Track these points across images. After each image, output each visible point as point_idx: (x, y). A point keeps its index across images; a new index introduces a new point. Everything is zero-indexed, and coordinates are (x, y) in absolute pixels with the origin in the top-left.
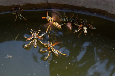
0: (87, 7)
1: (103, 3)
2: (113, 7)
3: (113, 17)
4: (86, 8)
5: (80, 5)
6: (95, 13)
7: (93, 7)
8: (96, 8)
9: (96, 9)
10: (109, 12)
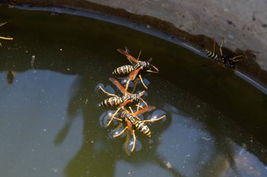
0: (130, 11)
1: (163, 5)
2: (184, 17)
3: (184, 38)
4: (128, 13)
5: (115, 5)
6: (149, 26)
7: (142, 11)
8: (148, 14)
9: (149, 16)
10: (177, 26)
